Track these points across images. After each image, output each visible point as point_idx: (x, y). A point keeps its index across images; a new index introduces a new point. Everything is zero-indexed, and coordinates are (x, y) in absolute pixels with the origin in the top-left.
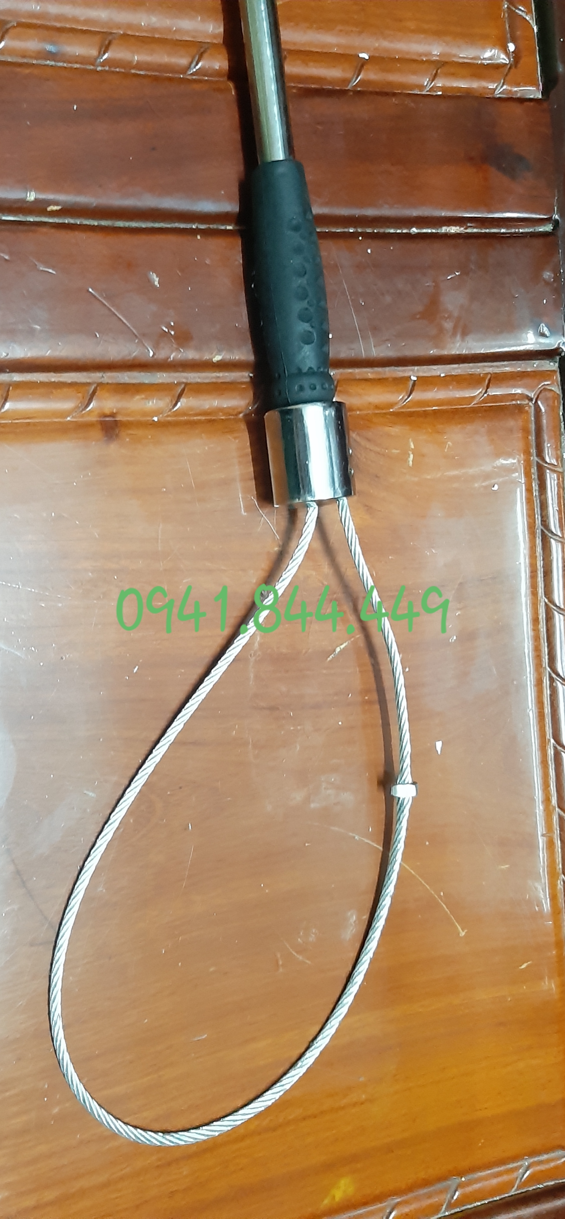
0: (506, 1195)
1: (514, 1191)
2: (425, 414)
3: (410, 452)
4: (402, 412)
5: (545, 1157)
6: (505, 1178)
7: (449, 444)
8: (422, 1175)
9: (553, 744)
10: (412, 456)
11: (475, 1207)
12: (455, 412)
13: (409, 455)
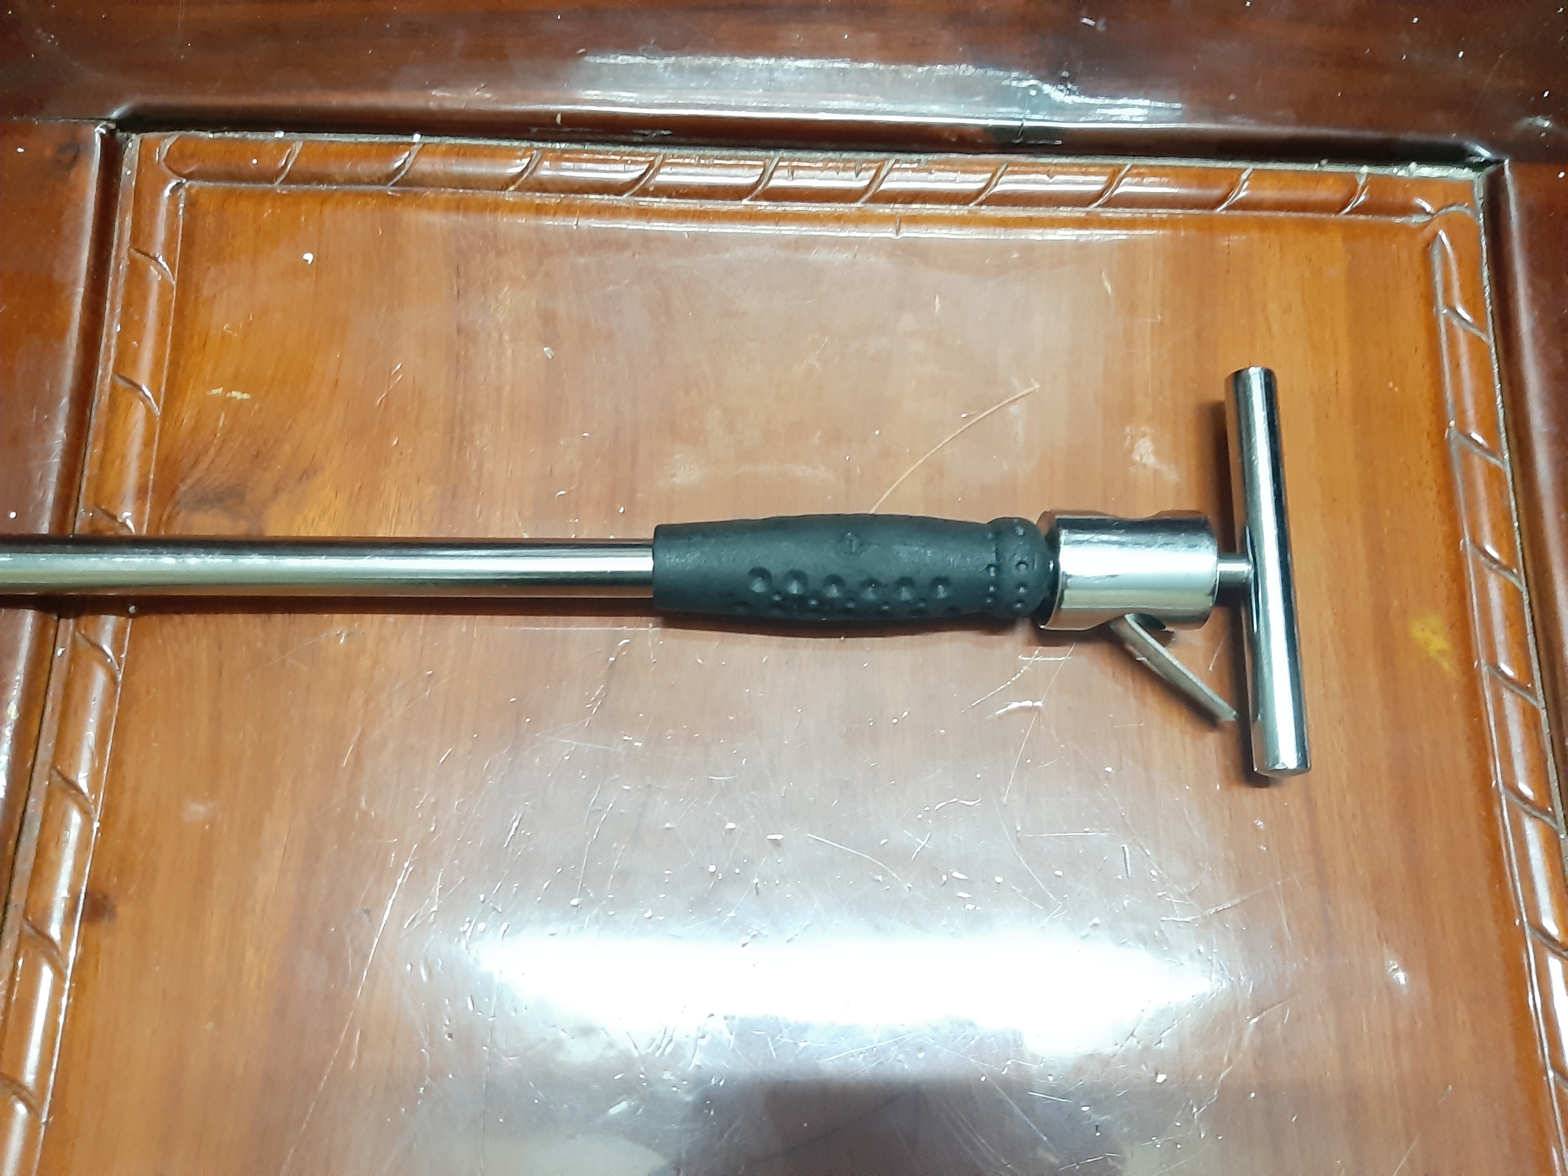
0: (1493, 350)
1: (1488, 337)
2: (175, 363)
3: (228, 395)
4: (165, 402)
5: (1438, 278)
6: (1463, 349)
7: (228, 329)
8: (1431, 495)
9: (751, 200)
10: (235, 394)
11: (1503, 407)
12: (180, 312)
13: (231, 398)
